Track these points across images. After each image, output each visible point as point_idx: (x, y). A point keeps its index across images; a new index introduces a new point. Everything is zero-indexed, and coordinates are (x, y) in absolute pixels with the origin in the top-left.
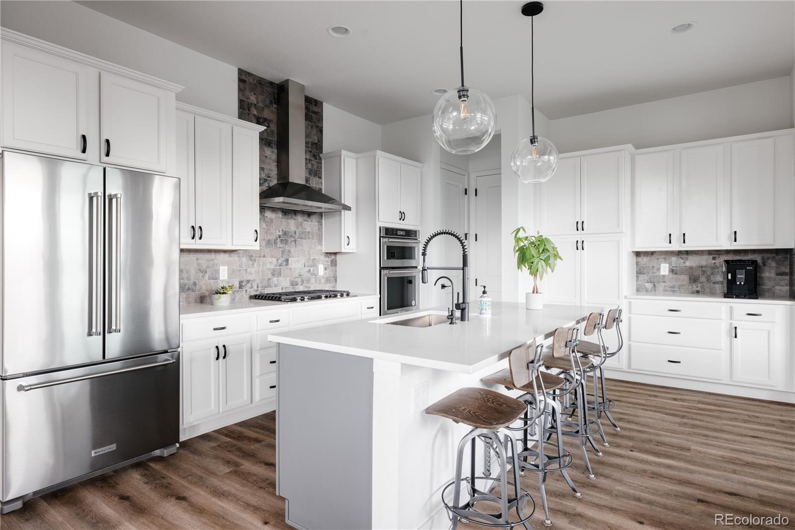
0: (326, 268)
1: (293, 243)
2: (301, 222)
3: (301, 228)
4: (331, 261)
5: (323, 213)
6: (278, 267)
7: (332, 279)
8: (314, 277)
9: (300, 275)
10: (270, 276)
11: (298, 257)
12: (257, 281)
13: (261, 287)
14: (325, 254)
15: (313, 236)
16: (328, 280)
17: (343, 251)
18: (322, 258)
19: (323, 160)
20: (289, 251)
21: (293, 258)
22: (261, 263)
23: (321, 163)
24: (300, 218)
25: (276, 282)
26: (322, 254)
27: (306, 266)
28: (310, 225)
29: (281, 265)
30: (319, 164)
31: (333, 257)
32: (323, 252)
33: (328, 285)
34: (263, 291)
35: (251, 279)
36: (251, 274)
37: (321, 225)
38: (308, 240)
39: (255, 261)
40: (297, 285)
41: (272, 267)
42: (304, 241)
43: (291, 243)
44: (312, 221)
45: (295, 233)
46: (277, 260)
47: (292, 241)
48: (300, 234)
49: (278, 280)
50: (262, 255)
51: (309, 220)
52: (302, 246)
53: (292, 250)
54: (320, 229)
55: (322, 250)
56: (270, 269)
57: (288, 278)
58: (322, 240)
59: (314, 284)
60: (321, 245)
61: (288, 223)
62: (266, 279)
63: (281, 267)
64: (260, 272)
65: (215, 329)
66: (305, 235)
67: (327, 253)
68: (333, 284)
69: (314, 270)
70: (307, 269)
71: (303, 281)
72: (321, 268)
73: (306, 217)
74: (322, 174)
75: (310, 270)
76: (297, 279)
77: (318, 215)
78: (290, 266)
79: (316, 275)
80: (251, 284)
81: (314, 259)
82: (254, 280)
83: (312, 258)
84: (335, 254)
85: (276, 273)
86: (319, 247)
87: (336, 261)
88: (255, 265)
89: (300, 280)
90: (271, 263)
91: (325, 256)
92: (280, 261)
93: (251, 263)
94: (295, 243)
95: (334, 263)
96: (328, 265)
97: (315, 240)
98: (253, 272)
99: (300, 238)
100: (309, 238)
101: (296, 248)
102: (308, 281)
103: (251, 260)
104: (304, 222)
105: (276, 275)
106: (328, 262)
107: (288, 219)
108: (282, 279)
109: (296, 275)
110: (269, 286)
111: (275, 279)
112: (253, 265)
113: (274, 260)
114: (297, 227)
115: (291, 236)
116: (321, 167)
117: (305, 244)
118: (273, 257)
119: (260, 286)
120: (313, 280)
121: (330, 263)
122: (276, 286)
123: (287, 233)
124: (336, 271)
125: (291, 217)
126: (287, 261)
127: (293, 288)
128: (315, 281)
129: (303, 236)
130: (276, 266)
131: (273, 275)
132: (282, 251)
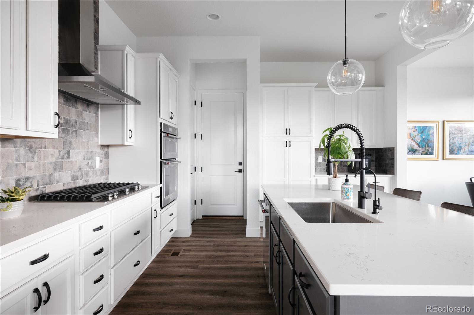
0: (101, 160)
1: (74, 133)
2: (81, 111)
3: (81, 118)
4: (105, 153)
5: (99, 105)
6: (60, 160)
7: (106, 171)
8: (92, 169)
9: (81, 169)
10: (51, 171)
11: (78, 149)
12: (38, 178)
13: (42, 185)
14: (100, 146)
15: (91, 128)
16: (102, 173)
17: (126, 143)
18: (98, 150)
19: (99, 52)
20: (70, 142)
21: (74, 150)
22: (42, 156)
23: (97, 54)
24: (80, 107)
25: (58, 178)
26: (98, 146)
27: (85, 158)
28: (88, 115)
29: (62, 158)
30: (96, 55)
31: (106, 149)
32: (99, 144)
33: (102, 177)
34: (44, 189)
35: (31, 175)
36: (31, 169)
37: (98, 117)
38: (86, 131)
39: (36, 153)
40: (77, 179)
41: (54, 160)
42: (84, 132)
43: (72, 133)
44: (90, 112)
45: (76, 123)
46: (59, 152)
47: (73, 131)
48: (80, 124)
49: (59, 175)
50: (43, 146)
51: (88, 111)
52: (82, 137)
53: (73, 140)
54: (97, 121)
55: (98, 142)
56: (51, 163)
57: (70, 172)
58: (98, 132)
59: (92, 178)
60: (97, 137)
61: (69, 110)
62: (48, 174)
63: (63, 160)
64: (41, 167)
65: (33, 263)
66: (84, 126)
67: (102, 146)
68: (106, 176)
69: (92, 163)
70: (86, 162)
71: (82, 175)
72: (98, 159)
73: (85, 107)
74: (98, 66)
75: (88, 163)
76: (77, 173)
77: (95, 106)
78: (70, 159)
79: (93, 168)
80: (31, 182)
81: (92, 152)
82: (34, 177)
83: (90, 150)
84: (108, 146)
85: (58, 167)
86: (96, 139)
87: (108, 154)
88: (36, 158)
89: (80, 173)
90: (52, 155)
91: (100, 148)
92: (62, 154)
93: (30, 155)
94: (76, 133)
95: (107, 156)
96: (103, 157)
97: (93, 132)
98: (33, 167)
99: (80, 128)
100: (88, 130)
101: (77, 139)
102: (87, 174)
103: (31, 152)
104: (84, 112)
105: (58, 169)
106: (103, 155)
107: (69, 106)
108: (63, 173)
109: (77, 168)
110: (51, 183)
111: (56, 174)
112: (33, 158)
113: (56, 151)
114: (78, 117)
115: (73, 126)
116: (97, 58)
117: (85, 135)
118: (54, 148)
119: (40, 184)
120: (91, 173)
121: (104, 156)
122: (58, 182)
123: (69, 122)
124: (108, 163)
125: (73, 105)
126: (68, 153)
127: (74, 183)
128: (93, 174)
129: (83, 126)
130: (58, 158)
131: (55, 169)
132: (64, 142)
